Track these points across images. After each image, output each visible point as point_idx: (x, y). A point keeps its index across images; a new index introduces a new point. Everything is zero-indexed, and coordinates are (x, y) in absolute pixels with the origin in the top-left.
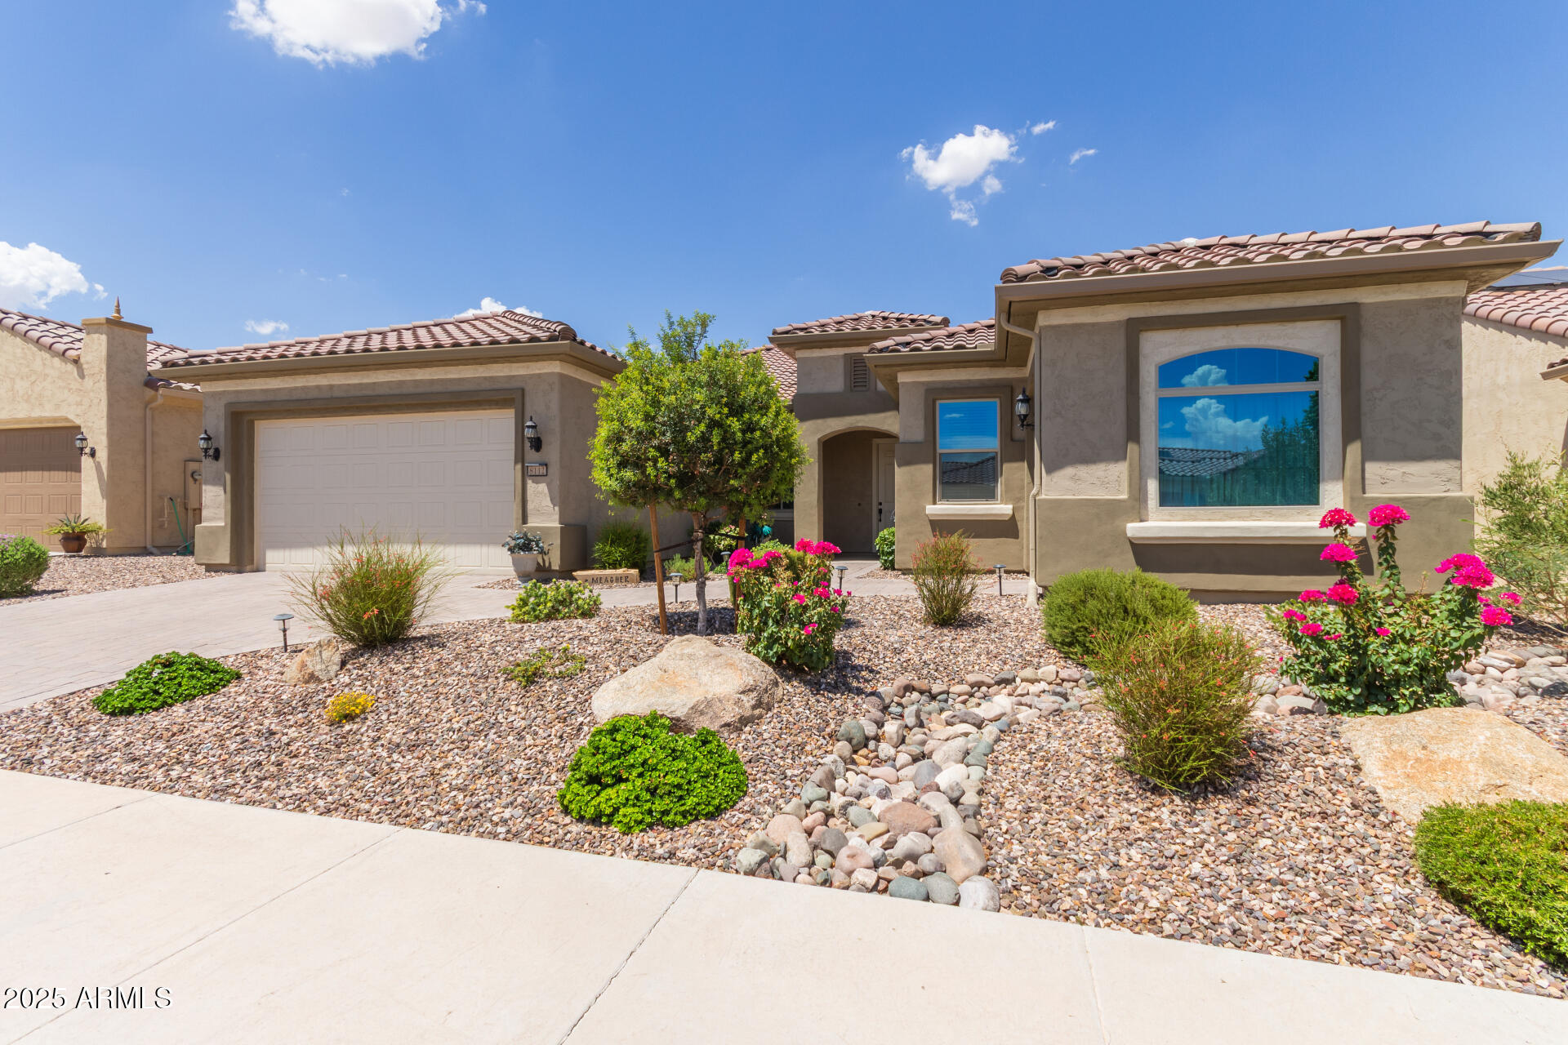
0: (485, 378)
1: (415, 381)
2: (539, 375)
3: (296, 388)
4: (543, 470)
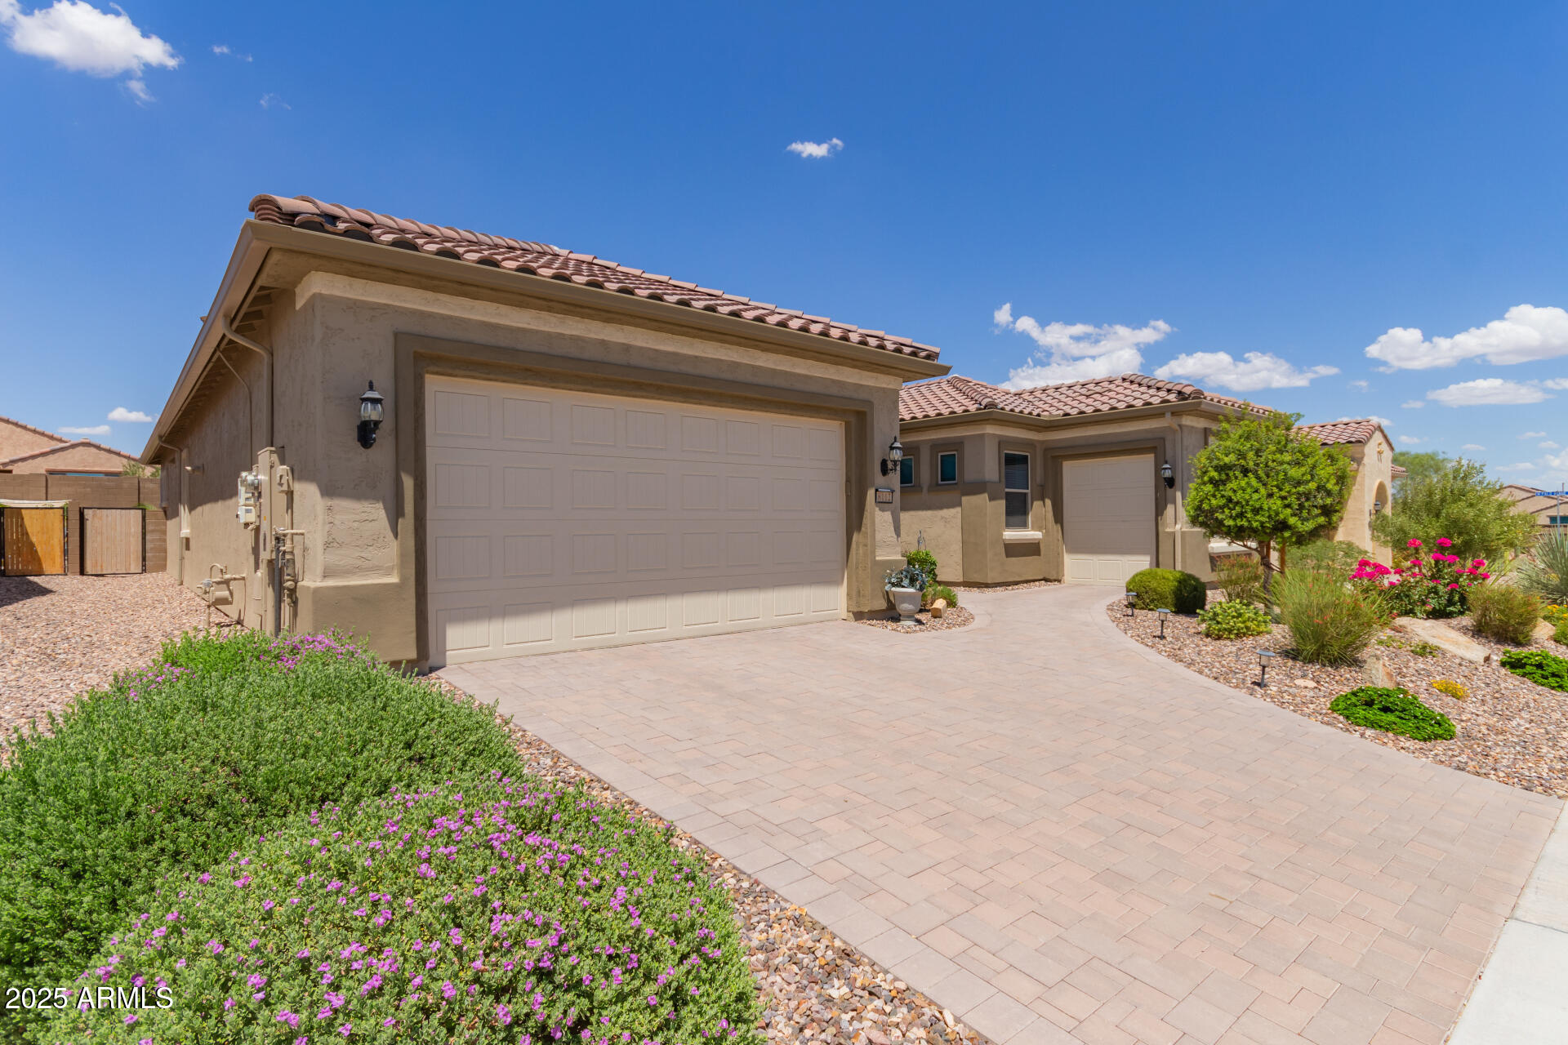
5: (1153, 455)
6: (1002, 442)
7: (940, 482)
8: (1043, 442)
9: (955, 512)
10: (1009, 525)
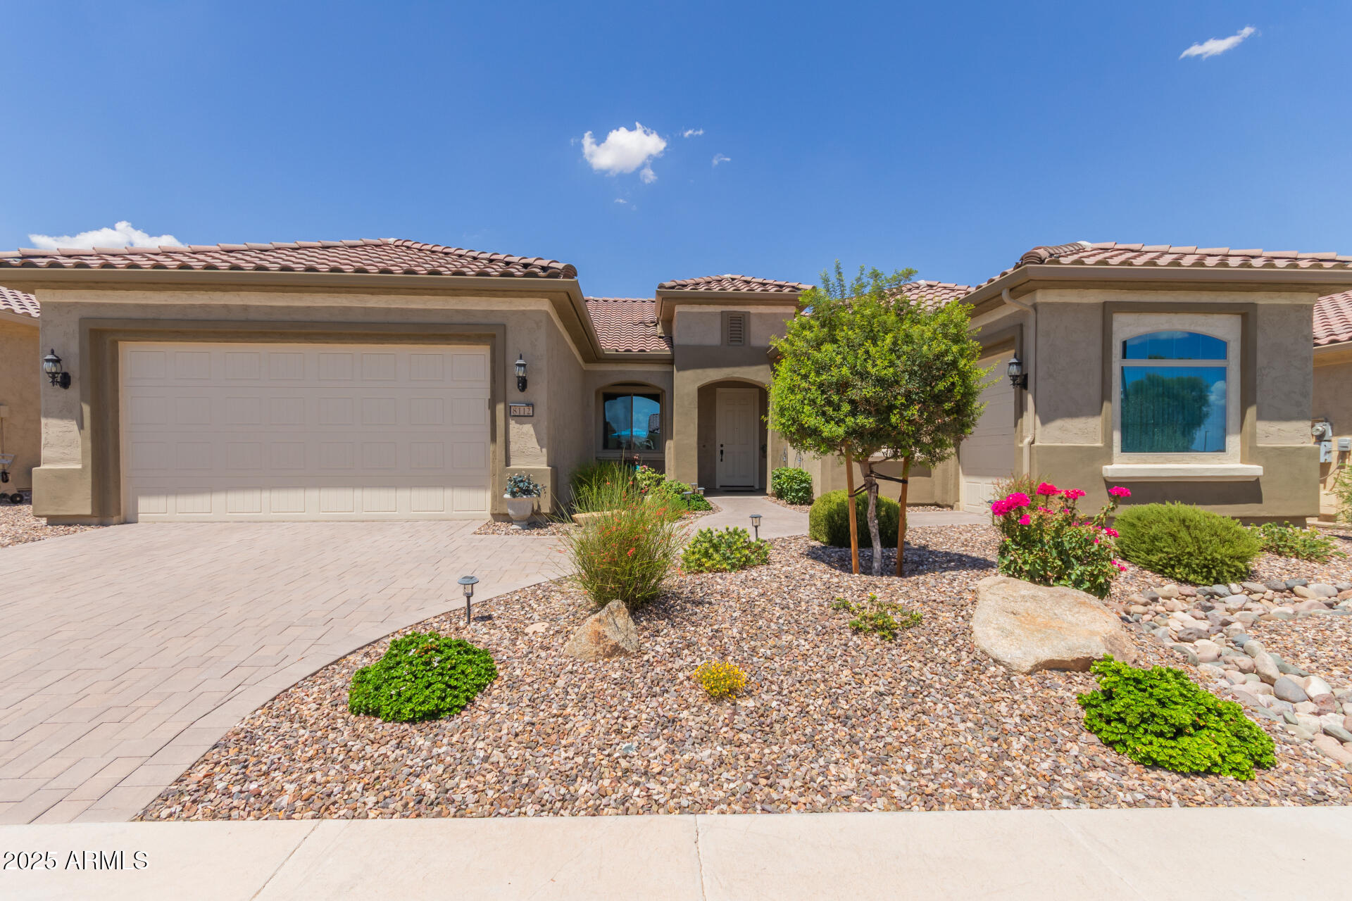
0: (457, 311)
1: (365, 308)
2: (523, 312)
3: (193, 306)
4: (528, 411)
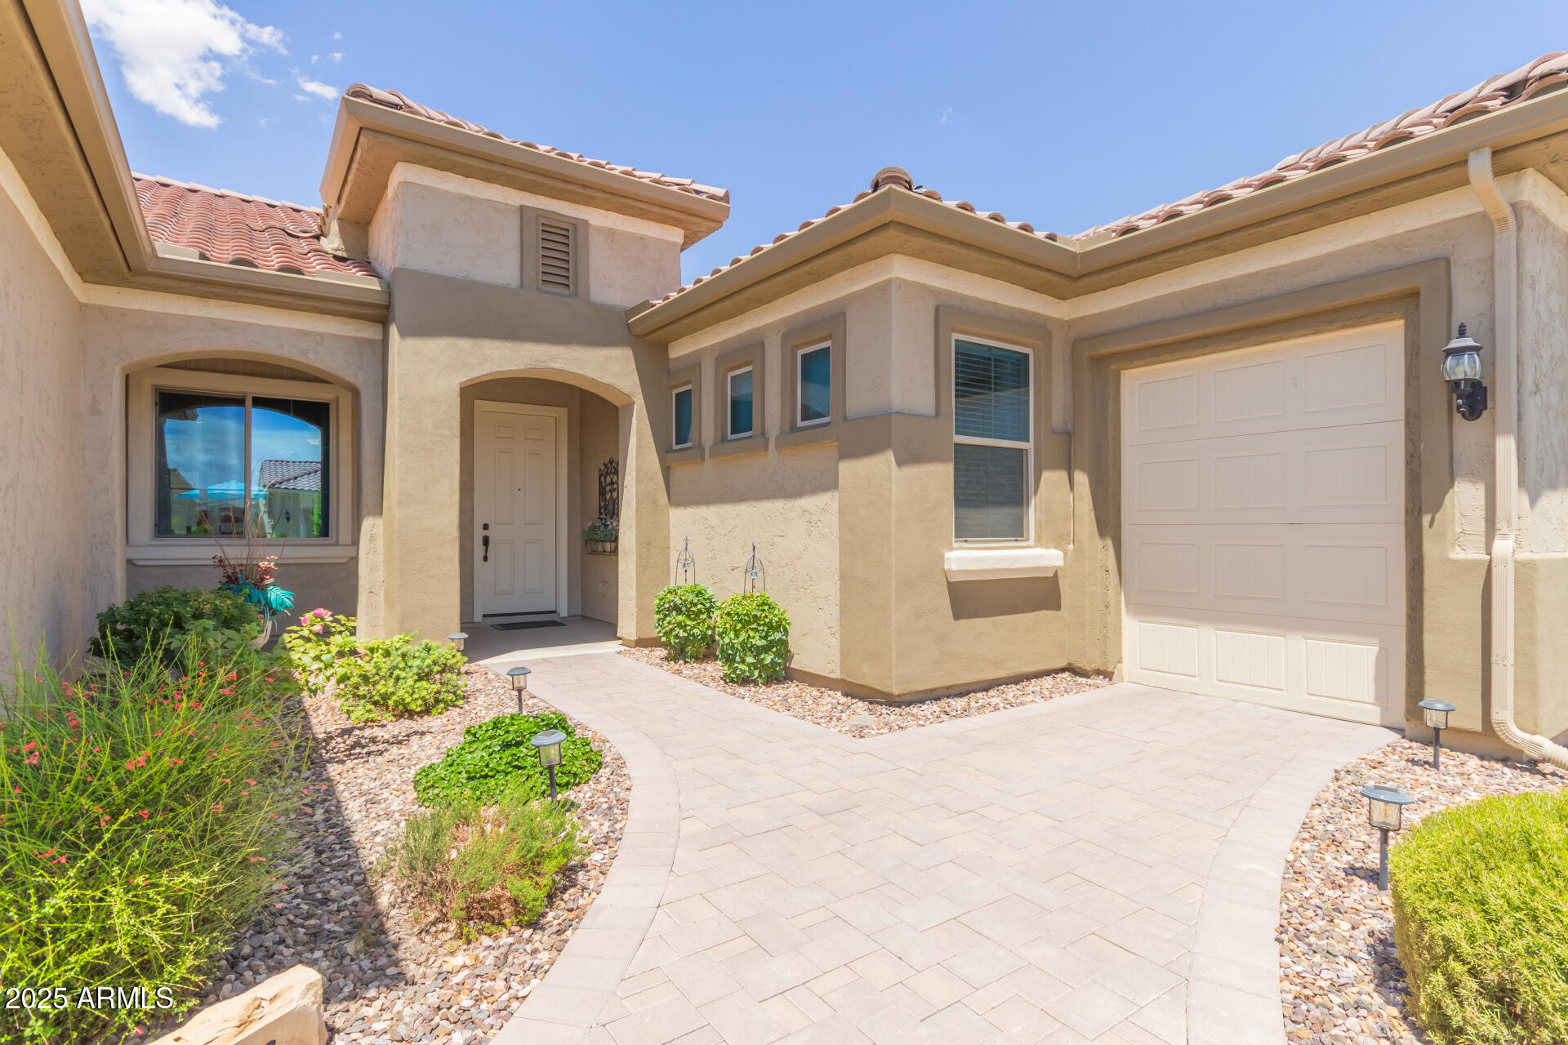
5: (1400, 324)
6: (946, 312)
7: (800, 424)
8: (1070, 324)
9: (823, 505)
10: (964, 532)
